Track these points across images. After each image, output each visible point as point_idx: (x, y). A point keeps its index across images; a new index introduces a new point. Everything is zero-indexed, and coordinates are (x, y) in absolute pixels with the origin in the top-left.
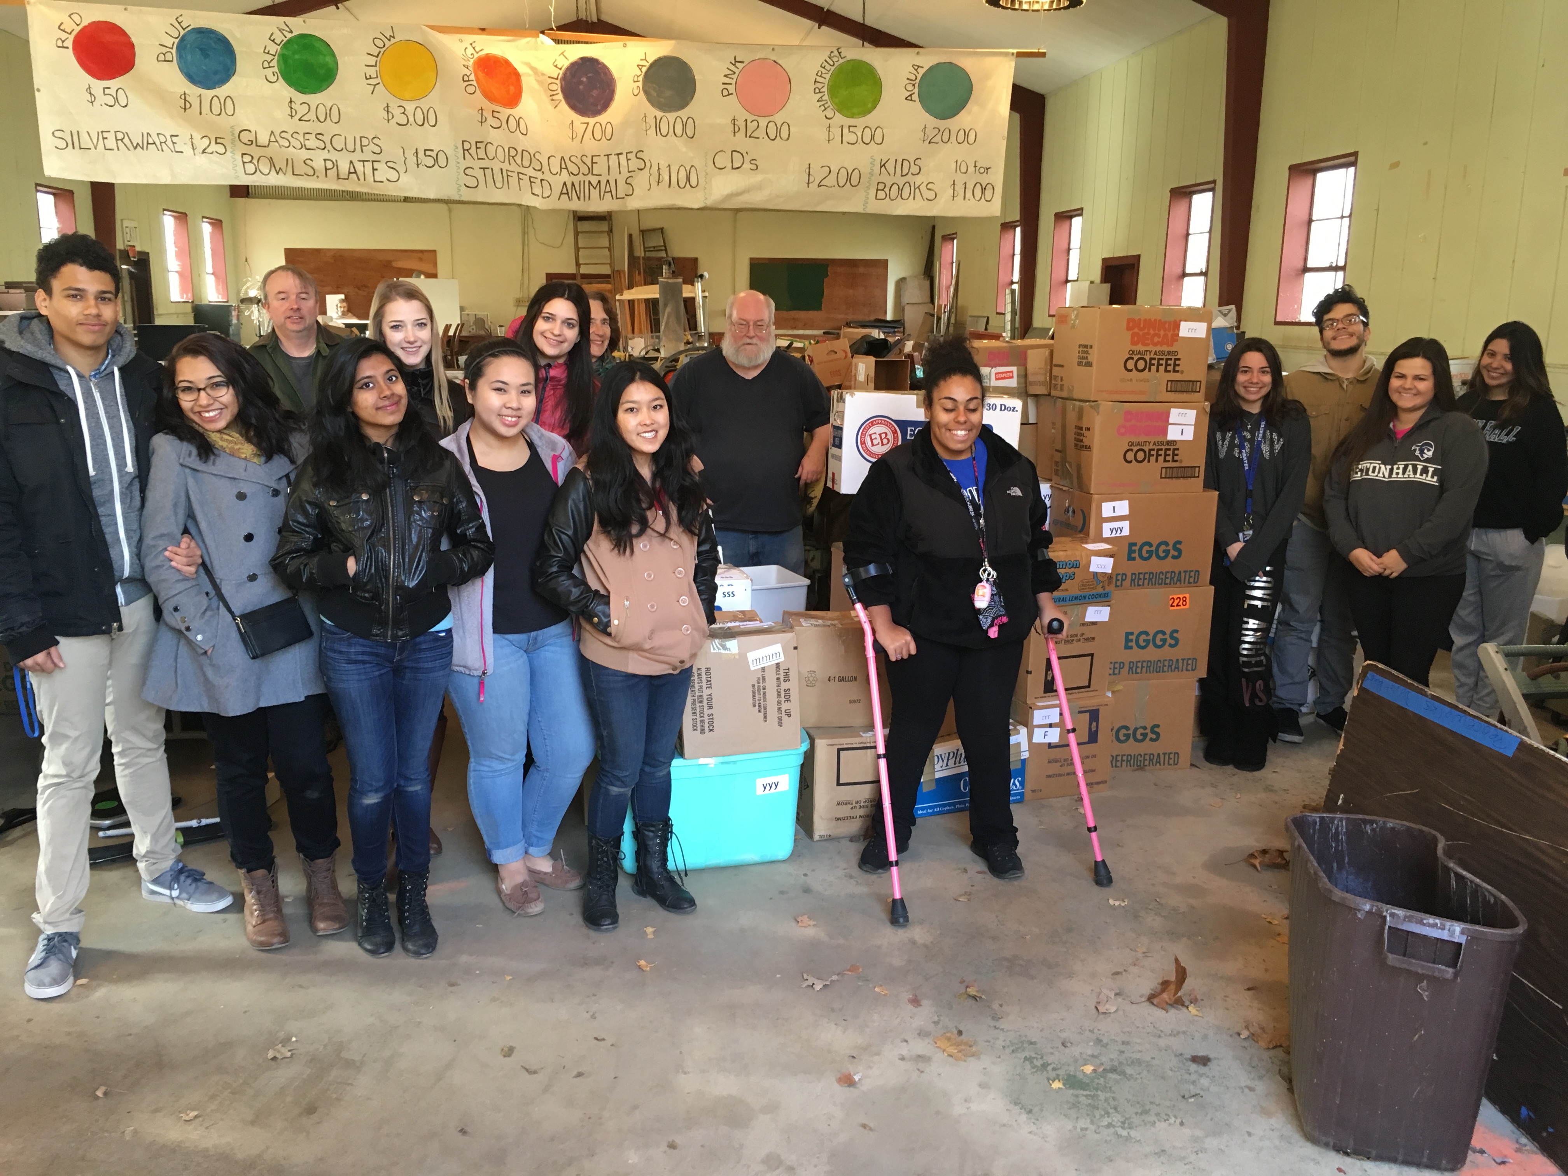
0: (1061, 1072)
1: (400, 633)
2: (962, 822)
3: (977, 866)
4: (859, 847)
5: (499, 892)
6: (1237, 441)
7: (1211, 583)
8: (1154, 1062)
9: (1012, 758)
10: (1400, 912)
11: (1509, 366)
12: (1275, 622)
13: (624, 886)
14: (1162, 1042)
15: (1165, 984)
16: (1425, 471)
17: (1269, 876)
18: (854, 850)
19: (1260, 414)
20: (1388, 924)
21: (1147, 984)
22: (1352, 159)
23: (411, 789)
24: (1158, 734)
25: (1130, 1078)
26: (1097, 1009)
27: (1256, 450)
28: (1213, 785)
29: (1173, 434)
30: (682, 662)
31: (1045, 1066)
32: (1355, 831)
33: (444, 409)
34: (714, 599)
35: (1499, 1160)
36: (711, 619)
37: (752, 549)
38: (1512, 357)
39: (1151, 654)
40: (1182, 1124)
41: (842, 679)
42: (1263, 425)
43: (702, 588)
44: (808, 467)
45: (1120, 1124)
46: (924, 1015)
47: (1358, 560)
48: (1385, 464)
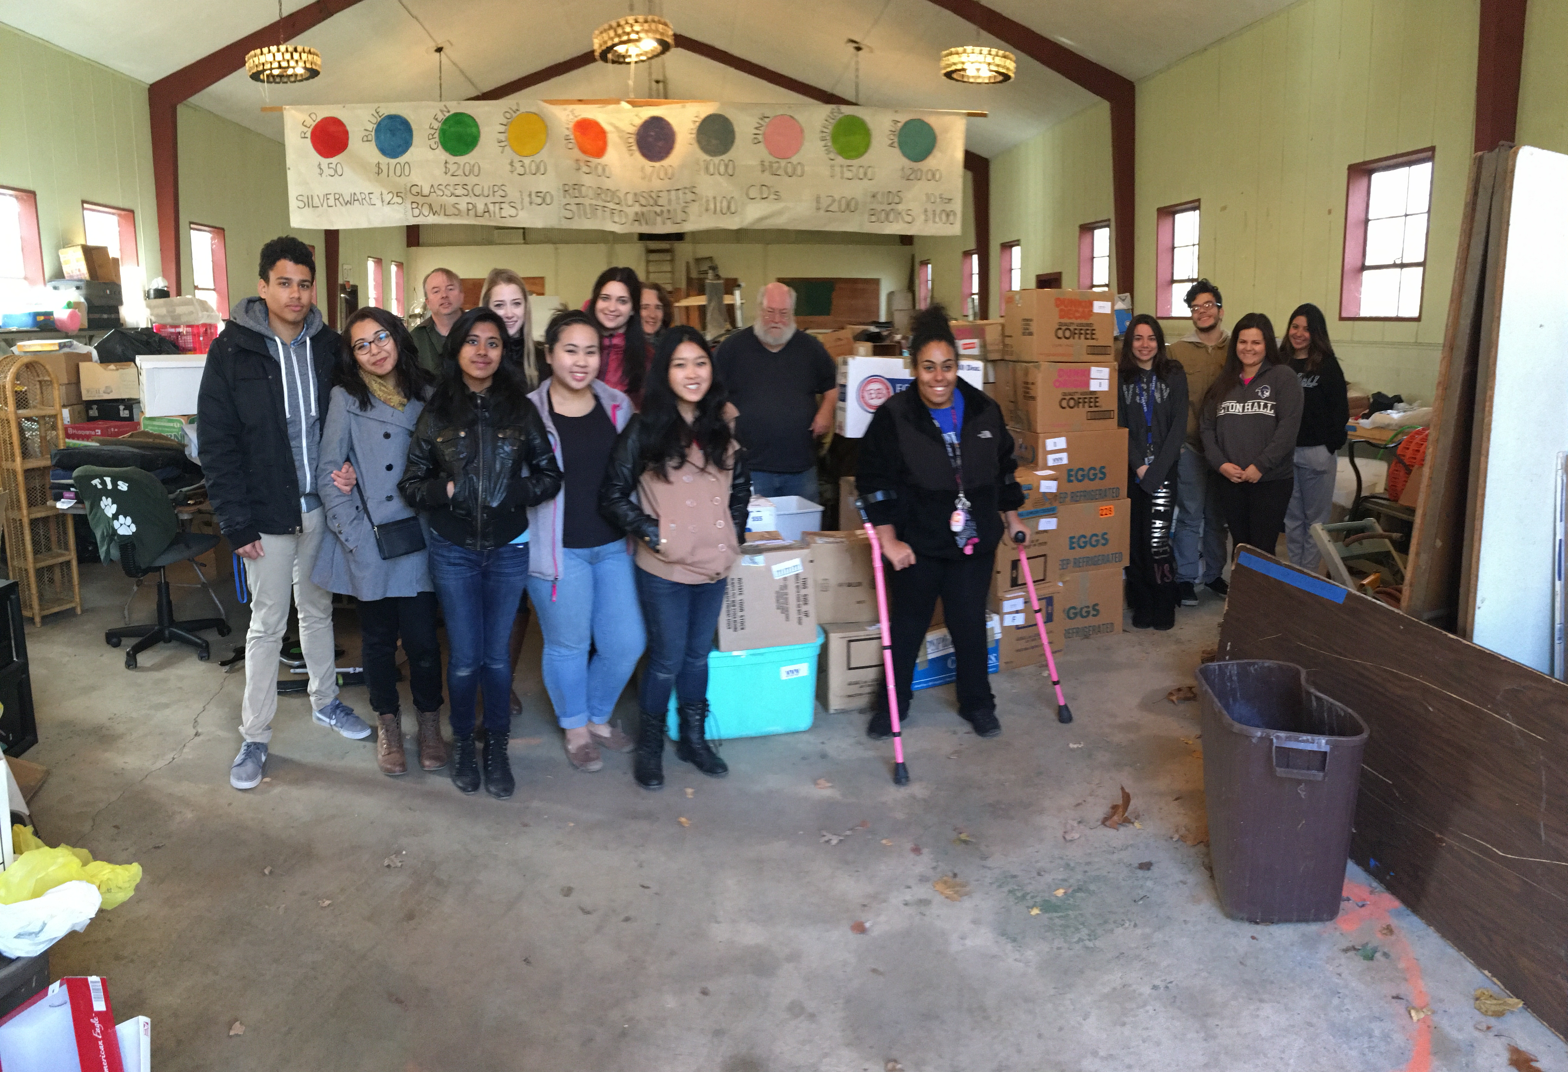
0: (1038, 899)
1: (487, 544)
2: (949, 693)
3: (964, 728)
4: (866, 718)
5: (566, 751)
6: (1137, 391)
7: (1128, 497)
8: (1111, 875)
9: (989, 639)
10: (1282, 734)
11: (1307, 335)
12: (1174, 521)
13: (669, 753)
14: (1115, 857)
15: (1115, 808)
16: (1265, 406)
17: (1182, 707)
18: (863, 721)
19: (1152, 370)
20: (1275, 745)
21: (1101, 811)
22: (1196, 204)
23: (495, 667)
24: (1098, 611)
25: (1092, 893)
26: (1064, 838)
27: (1151, 397)
28: (1140, 644)
29: (1094, 386)
30: (718, 574)
31: (1024, 897)
32: (1243, 672)
33: (531, 370)
34: (745, 523)
35: (1360, 904)
36: (742, 539)
37: (778, 485)
38: (1310, 328)
39: (1089, 551)
40: (1135, 925)
41: (850, 585)
42: (1154, 378)
43: (736, 514)
44: (820, 422)
45: (1087, 937)
46: (923, 863)
47: (1226, 471)
48: (1239, 402)
